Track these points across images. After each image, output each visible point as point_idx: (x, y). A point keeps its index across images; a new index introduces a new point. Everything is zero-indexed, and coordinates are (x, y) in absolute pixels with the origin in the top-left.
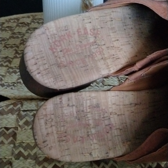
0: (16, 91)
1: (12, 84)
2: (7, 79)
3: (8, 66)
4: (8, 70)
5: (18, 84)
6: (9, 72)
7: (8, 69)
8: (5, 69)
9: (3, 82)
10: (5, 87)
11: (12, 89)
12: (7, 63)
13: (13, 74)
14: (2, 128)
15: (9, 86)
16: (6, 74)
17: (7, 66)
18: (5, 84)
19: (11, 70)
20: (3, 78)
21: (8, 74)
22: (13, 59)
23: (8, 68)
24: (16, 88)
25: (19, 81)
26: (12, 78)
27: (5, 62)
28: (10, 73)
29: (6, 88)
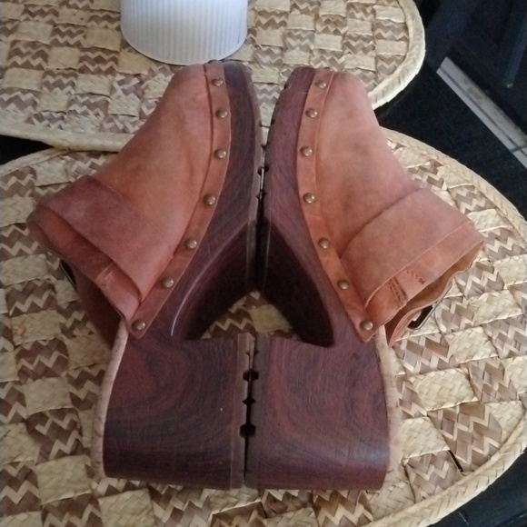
0: (70, 133)
1: (59, 115)
2: (46, 103)
3: (42, 69)
4: (45, 80)
5: (72, 116)
6: (47, 84)
7: (44, 77)
8: (37, 74)
9: (39, 109)
10: (46, 122)
11: (61, 128)
12: (39, 61)
13: (57, 89)
14: (10, 226)
15: (52, 120)
16: (42, 88)
17: (39, 68)
18: (44, 114)
19: (51, 80)
20: (37, 100)
21: (45, 89)
22: (49, 47)
23: (42, 72)
24: (68, 125)
25: (72, 108)
26: (55, 100)
27: (34, 57)
28: (50, 87)
29: (49, 126)
